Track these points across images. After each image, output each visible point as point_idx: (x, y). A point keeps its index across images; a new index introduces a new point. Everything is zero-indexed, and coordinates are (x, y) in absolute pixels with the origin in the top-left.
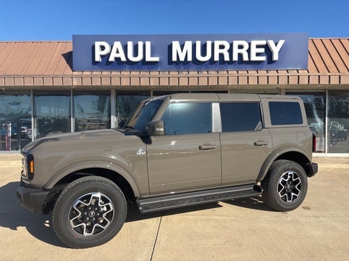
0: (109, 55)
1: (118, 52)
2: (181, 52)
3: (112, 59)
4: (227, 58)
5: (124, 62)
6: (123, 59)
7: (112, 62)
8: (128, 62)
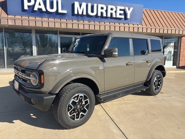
0: (34, 6)
1: (40, 4)
2: (80, 9)
3: (36, 9)
4: (105, 15)
5: (44, 12)
6: (44, 10)
7: (36, 11)
8: (47, 12)
